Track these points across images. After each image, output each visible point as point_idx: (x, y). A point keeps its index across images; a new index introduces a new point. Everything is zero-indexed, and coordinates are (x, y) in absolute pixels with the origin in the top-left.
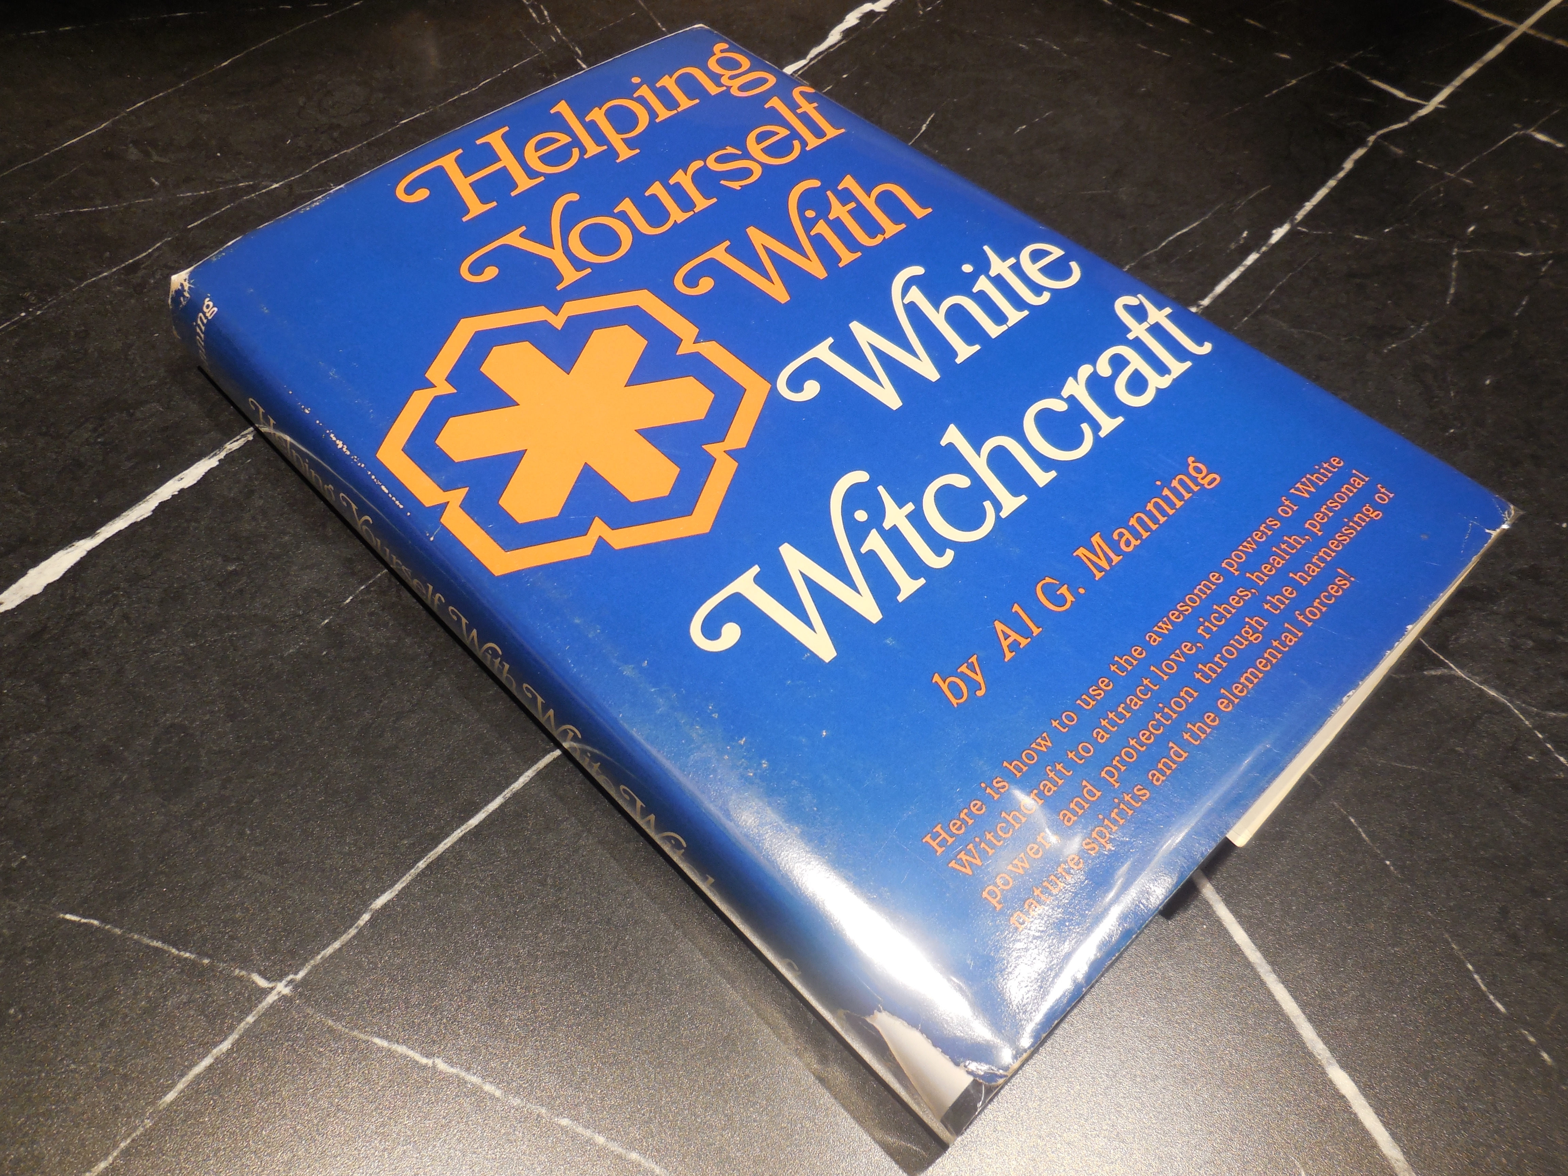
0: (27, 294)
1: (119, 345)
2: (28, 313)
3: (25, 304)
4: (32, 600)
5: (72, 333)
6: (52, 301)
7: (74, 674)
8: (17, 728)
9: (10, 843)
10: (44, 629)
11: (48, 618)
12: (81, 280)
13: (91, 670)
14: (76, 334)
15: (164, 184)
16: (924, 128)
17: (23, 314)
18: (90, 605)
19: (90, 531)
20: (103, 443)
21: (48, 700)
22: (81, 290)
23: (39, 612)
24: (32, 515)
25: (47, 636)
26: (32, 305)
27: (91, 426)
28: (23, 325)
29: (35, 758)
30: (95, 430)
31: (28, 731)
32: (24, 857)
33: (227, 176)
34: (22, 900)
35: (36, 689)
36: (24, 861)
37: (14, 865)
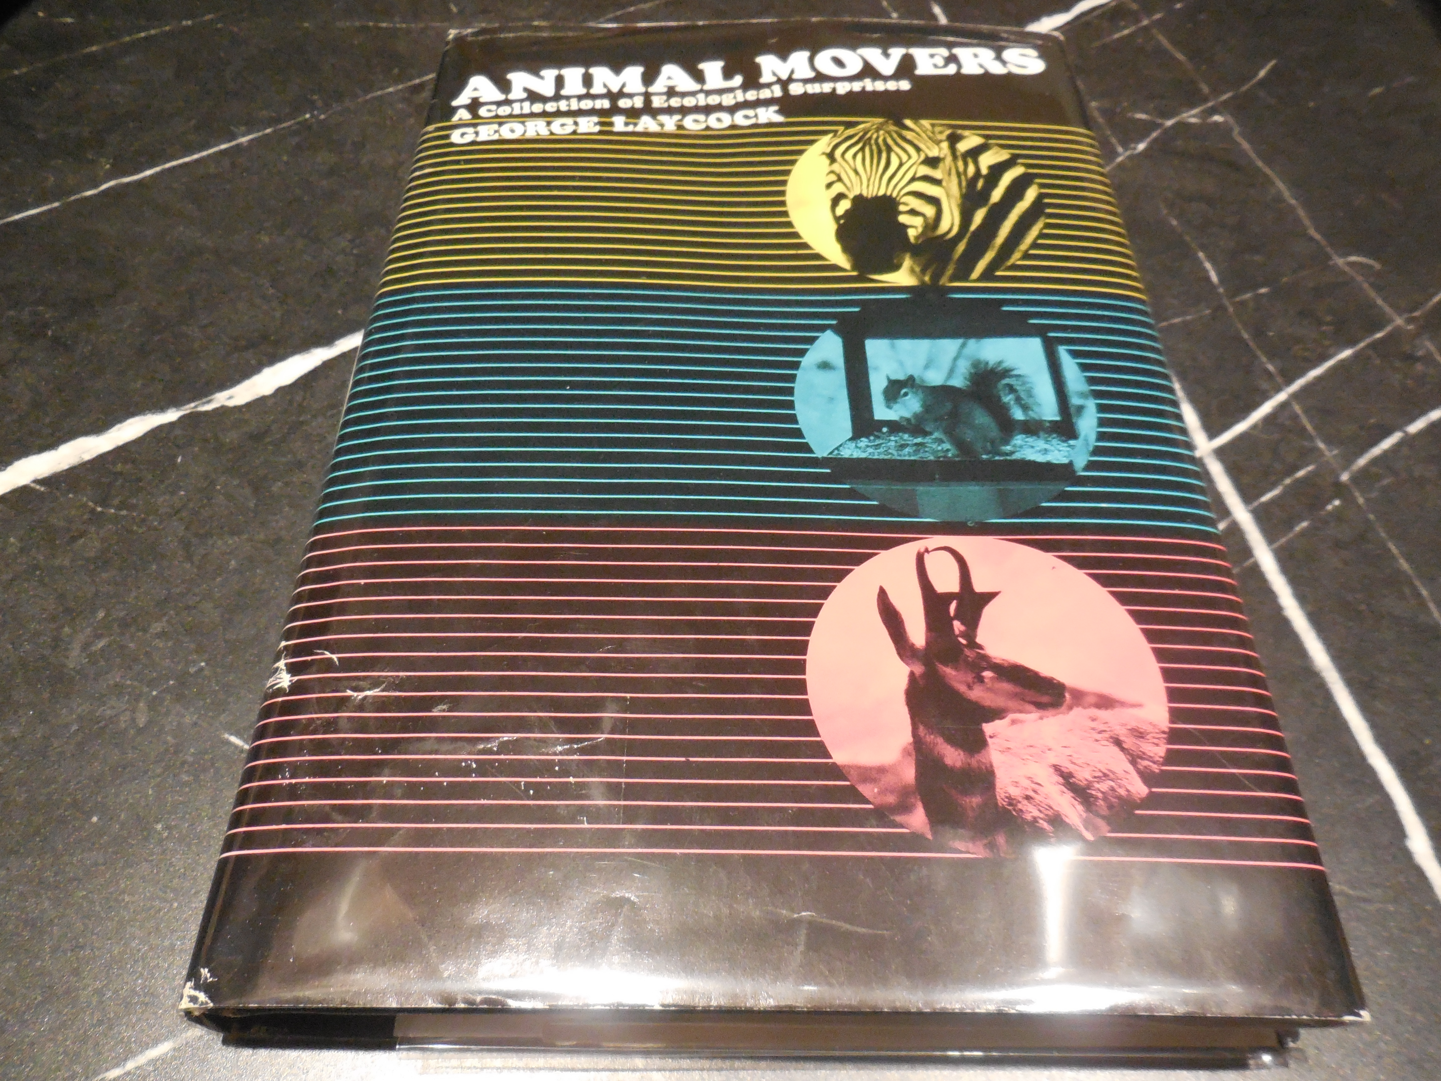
0: (315, 97)
1: (390, 161)
2: (312, 116)
3: (312, 106)
4: (261, 401)
5: (349, 141)
6: (336, 107)
7: (287, 484)
8: (222, 528)
9: (193, 646)
10: (267, 432)
11: (274, 421)
12: (366, 92)
13: (304, 483)
14: (354, 143)
15: (461, 12)
16: (1262, 73)
17: (308, 116)
18: (314, 417)
19: (328, 340)
20: (356, 255)
21: (256, 505)
22: (366, 101)
23: (265, 413)
24: (278, 314)
25: (268, 440)
26: (317, 109)
27: (349, 236)
28: (306, 126)
29: (233, 562)
30: (351, 241)
31: (233, 533)
32: (203, 664)
33: (524, 14)
34: (192, 709)
35: (247, 491)
36: (202, 669)
37: (192, 670)
